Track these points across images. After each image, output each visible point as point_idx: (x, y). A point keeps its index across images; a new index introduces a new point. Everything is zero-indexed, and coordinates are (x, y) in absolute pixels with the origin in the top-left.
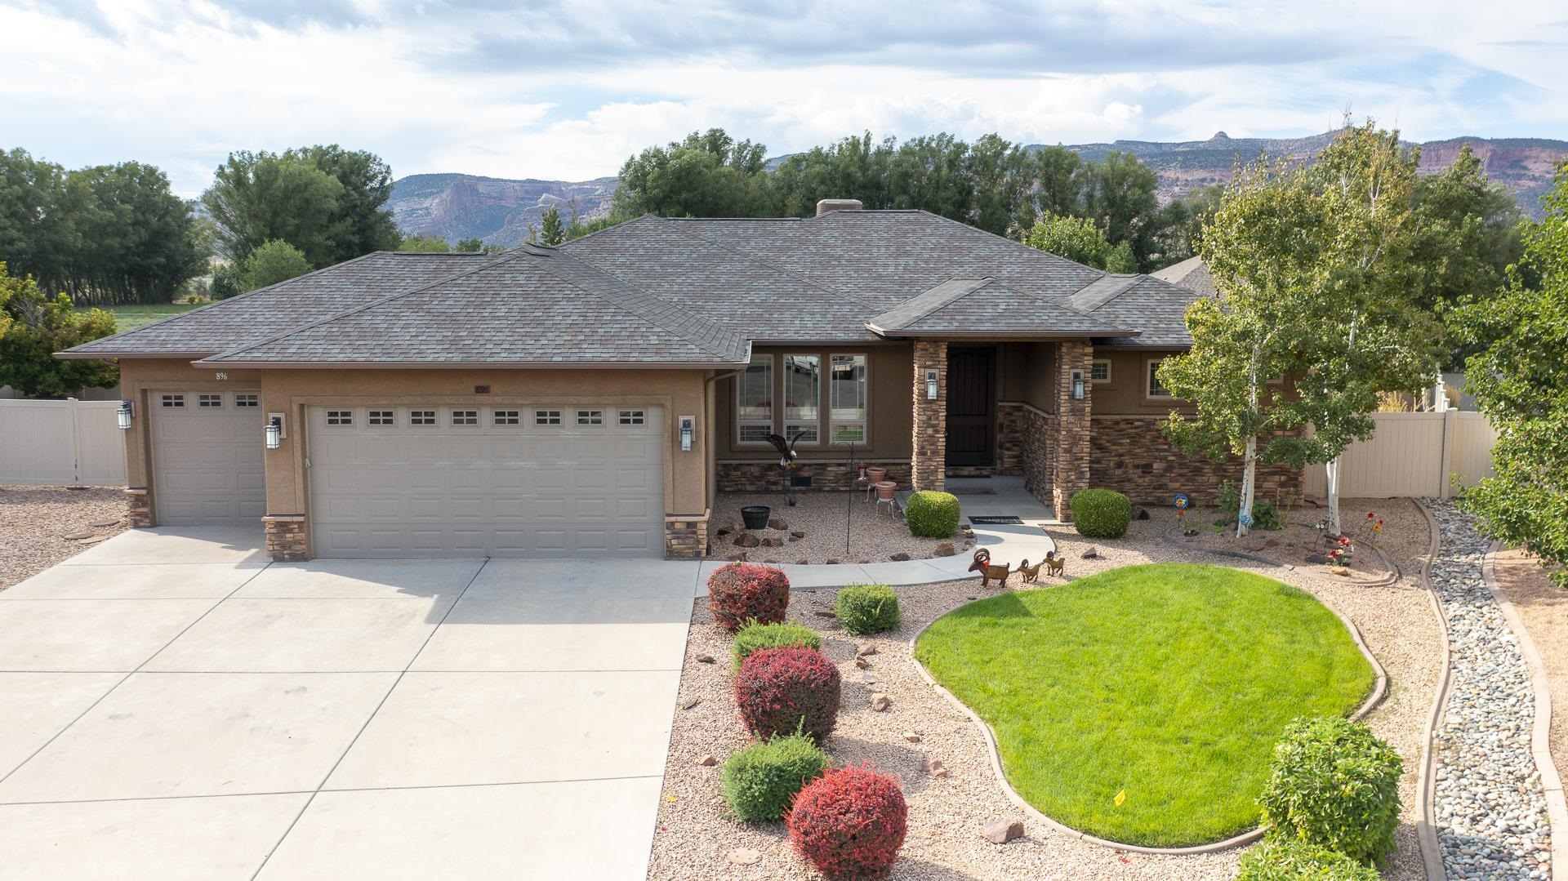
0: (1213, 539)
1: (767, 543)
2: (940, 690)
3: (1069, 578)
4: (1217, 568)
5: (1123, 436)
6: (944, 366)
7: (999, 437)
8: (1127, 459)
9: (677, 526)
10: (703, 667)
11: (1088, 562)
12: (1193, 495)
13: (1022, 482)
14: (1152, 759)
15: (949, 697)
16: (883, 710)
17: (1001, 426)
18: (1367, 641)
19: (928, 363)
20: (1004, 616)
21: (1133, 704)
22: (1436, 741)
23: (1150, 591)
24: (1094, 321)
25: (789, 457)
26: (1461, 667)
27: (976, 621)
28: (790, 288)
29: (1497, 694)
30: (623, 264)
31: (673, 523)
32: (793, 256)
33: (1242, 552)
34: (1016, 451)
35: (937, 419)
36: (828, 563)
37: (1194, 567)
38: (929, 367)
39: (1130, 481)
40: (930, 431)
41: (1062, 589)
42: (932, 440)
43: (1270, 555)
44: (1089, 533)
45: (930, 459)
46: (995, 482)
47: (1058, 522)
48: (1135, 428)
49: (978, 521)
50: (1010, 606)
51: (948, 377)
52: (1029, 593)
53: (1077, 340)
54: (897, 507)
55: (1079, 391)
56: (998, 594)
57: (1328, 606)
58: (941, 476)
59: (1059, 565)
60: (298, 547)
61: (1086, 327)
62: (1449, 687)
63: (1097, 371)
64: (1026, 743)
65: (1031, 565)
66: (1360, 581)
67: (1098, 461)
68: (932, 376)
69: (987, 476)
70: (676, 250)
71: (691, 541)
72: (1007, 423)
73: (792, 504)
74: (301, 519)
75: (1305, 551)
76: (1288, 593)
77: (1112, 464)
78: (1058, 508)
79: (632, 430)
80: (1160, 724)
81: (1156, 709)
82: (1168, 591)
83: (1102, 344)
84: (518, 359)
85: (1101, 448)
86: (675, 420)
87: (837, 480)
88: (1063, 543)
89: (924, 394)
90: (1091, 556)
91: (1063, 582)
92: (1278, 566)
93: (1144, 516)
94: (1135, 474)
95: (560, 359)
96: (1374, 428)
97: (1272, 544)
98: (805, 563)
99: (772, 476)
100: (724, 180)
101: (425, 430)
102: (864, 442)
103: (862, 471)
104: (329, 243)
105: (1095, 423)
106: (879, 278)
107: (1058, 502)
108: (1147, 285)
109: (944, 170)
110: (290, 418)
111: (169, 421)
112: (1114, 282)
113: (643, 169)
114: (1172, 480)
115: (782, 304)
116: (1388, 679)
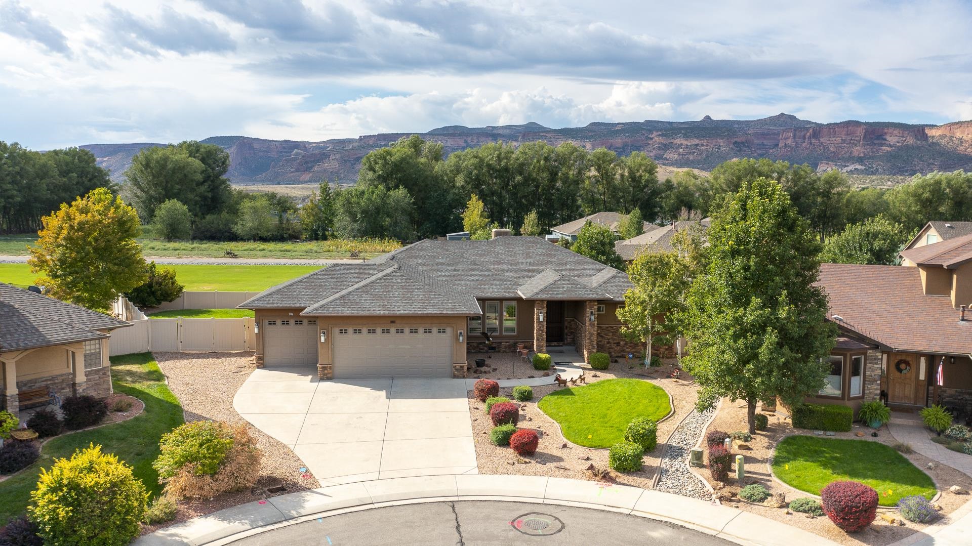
0: (638, 370)
1: (485, 372)
2: (545, 416)
3: (586, 383)
4: (634, 380)
5: (609, 332)
6: (545, 309)
7: (566, 331)
8: (610, 340)
10: (476, 410)
11: (594, 378)
12: (635, 353)
13: (574, 348)
15: (548, 417)
16: (530, 420)
17: (567, 327)
18: (674, 402)
19: (540, 308)
20: (564, 395)
23: (612, 387)
24: (597, 294)
25: (489, 340)
27: (556, 396)
28: (487, 274)
31: (456, 366)
32: (486, 258)
33: (647, 375)
34: (572, 336)
35: (543, 328)
36: (507, 379)
37: (628, 379)
38: (540, 310)
39: (612, 348)
40: (541, 332)
41: (584, 387)
42: (541, 335)
43: (655, 375)
44: (595, 368)
45: (541, 342)
46: (564, 348)
47: (586, 364)
49: (557, 364)
50: (568, 392)
51: (547, 313)
52: (573, 388)
53: (592, 301)
54: (528, 358)
55: (593, 318)
56: (563, 388)
57: (666, 392)
58: (544, 348)
59: (584, 379)
60: (329, 375)
61: (594, 296)
63: (599, 309)
64: (569, 428)
65: (574, 379)
66: (681, 384)
67: (601, 341)
68: (541, 313)
69: (561, 346)
70: (441, 256)
71: (461, 372)
73: (490, 357)
74: (331, 366)
75: (665, 374)
76: (655, 387)
77: (605, 343)
78: (586, 359)
79: (442, 335)
80: (606, 423)
81: (606, 420)
82: (618, 387)
83: (600, 301)
84: (407, 313)
85: (601, 337)
86: (457, 332)
87: (506, 347)
88: (586, 372)
89: (538, 319)
90: (595, 376)
91: (585, 385)
92: (656, 379)
93: (616, 361)
94: (614, 346)
95: (422, 313)
97: (657, 371)
98: (500, 379)
99: (481, 347)
100: (421, 166)
101: (371, 335)
102: (516, 334)
103: (515, 345)
104: (197, 198)
105: (599, 328)
106: (520, 268)
107: (586, 357)
108: (619, 275)
109: (542, 162)
110: (328, 331)
111: (270, 330)
112: (609, 272)
113: (375, 160)
114: (627, 348)
115: (485, 281)
116: (675, 412)
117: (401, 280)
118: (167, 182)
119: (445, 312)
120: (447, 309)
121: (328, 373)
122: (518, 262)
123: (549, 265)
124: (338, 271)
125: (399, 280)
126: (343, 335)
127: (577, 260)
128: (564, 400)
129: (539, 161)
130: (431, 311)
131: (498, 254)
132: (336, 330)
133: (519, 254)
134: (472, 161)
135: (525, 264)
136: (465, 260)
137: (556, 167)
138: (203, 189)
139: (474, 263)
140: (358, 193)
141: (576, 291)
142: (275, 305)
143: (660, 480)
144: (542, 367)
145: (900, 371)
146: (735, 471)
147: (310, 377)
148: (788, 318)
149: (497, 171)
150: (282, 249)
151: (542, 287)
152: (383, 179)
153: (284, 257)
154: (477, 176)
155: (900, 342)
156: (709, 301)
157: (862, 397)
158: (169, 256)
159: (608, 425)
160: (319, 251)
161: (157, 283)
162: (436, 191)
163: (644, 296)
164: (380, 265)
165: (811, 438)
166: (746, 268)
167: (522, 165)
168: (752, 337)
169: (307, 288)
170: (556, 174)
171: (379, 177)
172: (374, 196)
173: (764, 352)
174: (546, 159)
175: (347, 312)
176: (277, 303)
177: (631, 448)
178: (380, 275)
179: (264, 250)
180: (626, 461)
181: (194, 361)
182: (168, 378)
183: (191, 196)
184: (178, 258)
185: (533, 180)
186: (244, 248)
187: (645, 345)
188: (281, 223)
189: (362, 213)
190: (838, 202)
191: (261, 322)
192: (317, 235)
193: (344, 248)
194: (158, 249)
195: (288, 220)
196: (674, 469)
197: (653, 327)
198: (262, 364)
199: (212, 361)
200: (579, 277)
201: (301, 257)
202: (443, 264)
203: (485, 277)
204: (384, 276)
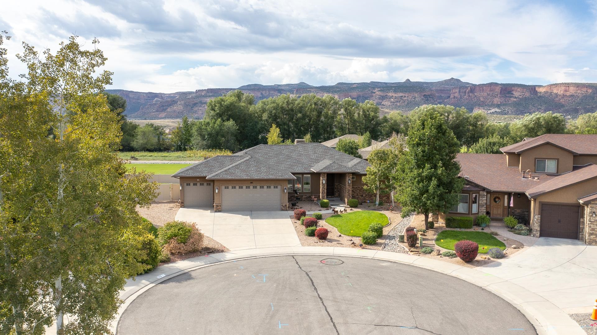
0: (373, 208)
1: (297, 209)
4: (371, 211)
5: (358, 190)
6: (326, 178)
7: (335, 190)
8: (358, 194)
10: (296, 223)
12: (371, 200)
13: (340, 199)
15: (330, 225)
18: (390, 220)
19: (323, 177)
20: (337, 217)
23: (360, 214)
24: (352, 170)
27: (333, 218)
28: (295, 161)
31: (283, 205)
32: (293, 154)
33: (377, 209)
34: (338, 193)
35: (325, 187)
36: (308, 211)
37: (368, 211)
39: (359, 198)
40: (324, 189)
42: (324, 191)
44: (351, 207)
45: (324, 194)
46: (335, 199)
47: (346, 205)
48: (359, 188)
49: (332, 205)
50: (339, 216)
51: (327, 180)
52: (341, 214)
53: (349, 173)
54: (318, 202)
55: (350, 182)
56: (337, 214)
57: (387, 216)
58: (326, 197)
59: (346, 211)
60: (219, 209)
61: (350, 171)
63: (353, 178)
64: (341, 229)
65: (341, 211)
67: (353, 194)
68: (324, 179)
69: (333, 198)
71: (286, 208)
72: (337, 187)
73: (298, 202)
74: (221, 205)
75: (386, 209)
76: (381, 214)
77: (356, 195)
79: (276, 189)
81: (358, 226)
82: (363, 214)
83: (353, 174)
84: (259, 178)
85: (354, 192)
86: (283, 187)
87: (305, 198)
88: (347, 208)
89: (322, 182)
90: (351, 210)
91: (347, 213)
92: (382, 211)
93: (361, 204)
94: (360, 197)
95: (266, 178)
97: (382, 208)
98: (305, 210)
100: (242, 108)
101: (241, 189)
103: (310, 196)
105: (353, 187)
106: (311, 159)
107: (346, 202)
109: (313, 106)
110: (219, 187)
111: (188, 188)
112: (357, 160)
113: (215, 104)
114: (367, 198)
115: (294, 165)
116: (391, 223)
119: (278, 177)
122: (310, 156)
123: (326, 157)
125: (253, 163)
126: (227, 189)
127: (340, 155)
128: (338, 219)
129: (311, 105)
130: (271, 177)
131: (300, 151)
132: (223, 187)
133: (310, 152)
134: (272, 105)
135: (313, 157)
136: (283, 154)
137: (321, 109)
139: (288, 156)
140: (205, 123)
141: (341, 169)
143: (385, 247)
144: (325, 206)
145: (496, 202)
146: (418, 244)
147: (210, 210)
148: (442, 174)
149: (287, 111)
151: (325, 166)
152: (220, 115)
153: (165, 160)
154: (275, 113)
155: (494, 187)
156: (407, 166)
157: (478, 213)
159: (360, 228)
160: (184, 156)
162: (251, 122)
163: (376, 170)
164: (241, 156)
165: (454, 231)
166: (423, 151)
167: (301, 107)
168: (426, 182)
169: (205, 167)
170: (321, 113)
171: (217, 114)
172: (216, 125)
173: (431, 189)
174: (315, 104)
175: (229, 177)
177: (371, 234)
178: (242, 160)
180: (370, 239)
185: (308, 116)
186: (140, 155)
187: (375, 196)
189: (208, 135)
190: (481, 129)
191: (183, 184)
192: (180, 148)
193: (199, 155)
195: (163, 139)
196: (391, 243)
197: (379, 186)
198: (183, 205)
200: (342, 163)
202: (272, 156)
203: (294, 163)
204: (245, 161)
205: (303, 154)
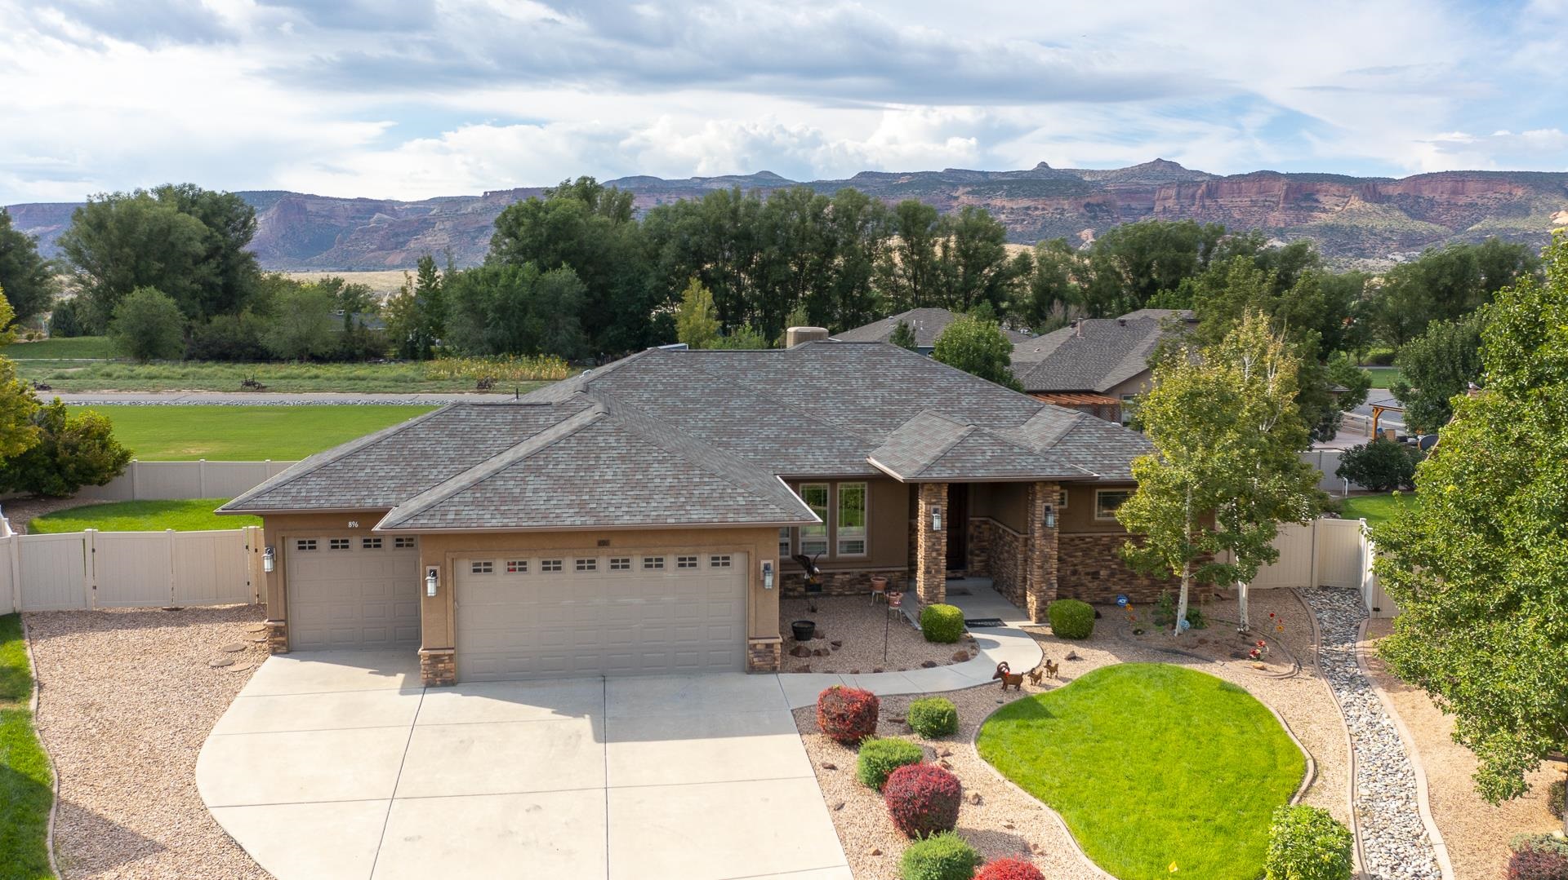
0: (1157, 637)
1: (818, 653)
2: (1009, 785)
3: (1064, 680)
4: (1170, 665)
5: (1076, 551)
6: (945, 502)
7: (970, 546)
8: (1080, 568)
9: (758, 647)
10: (831, 774)
11: (1071, 663)
12: (1131, 595)
14: (1176, 833)
15: (1019, 790)
16: (978, 803)
17: (972, 538)
19: (934, 501)
20: (1031, 718)
21: (1149, 791)
22: (1356, 810)
23: (1128, 691)
24: (1062, 467)
25: (811, 572)
26: (1361, 748)
27: (1014, 723)
28: (795, 422)
29: (1389, 770)
30: (648, 400)
31: (755, 645)
32: (787, 388)
33: (1182, 650)
34: (983, 557)
35: (940, 544)
36: (875, 672)
38: (934, 504)
40: (934, 554)
41: (1061, 689)
42: (935, 561)
43: (1203, 651)
44: (1065, 636)
45: (935, 577)
47: (1032, 623)
48: (1087, 543)
49: (973, 624)
50: (1036, 709)
51: (949, 512)
52: (1042, 696)
53: (1048, 482)
56: (1017, 698)
57: (1260, 700)
58: (943, 590)
60: (448, 675)
61: (1056, 472)
62: (1356, 766)
66: (1274, 674)
67: (1063, 574)
68: (936, 511)
69: (961, 578)
70: (690, 385)
71: (769, 658)
72: (976, 534)
73: (814, 611)
74: (452, 652)
75: (1229, 648)
77: (1068, 572)
78: (1033, 613)
79: (722, 571)
80: (1172, 806)
81: (1166, 793)
82: (1141, 690)
83: (1065, 484)
84: (640, 522)
85: (1066, 565)
86: (757, 564)
87: (843, 585)
88: (1046, 646)
89: (928, 525)
90: (1072, 658)
91: (1062, 685)
92: (1212, 662)
95: (673, 521)
96: (1278, 555)
97: (1202, 642)
98: (857, 672)
100: (599, 230)
101: (552, 575)
102: (864, 554)
103: (865, 578)
104: (196, 286)
105: (1061, 544)
106: (863, 410)
107: (1032, 607)
108: (1087, 422)
109: (809, 223)
110: (443, 569)
111: (302, 563)
114: (1116, 584)
115: (794, 440)
116: (1314, 761)
117: (618, 441)
118: (138, 257)
119: (731, 518)
120: (737, 511)
121: (447, 671)
122: (857, 396)
123: (925, 402)
124: (463, 420)
125: (612, 440)
126: (484, 577)
128: (1035, 734)
129: (803, 220)
130: (698, 515)
131: (812, 378)
132: (465, 566)
133: (856, 378)
135: (872, 401)
136: (743, 392)
138: (204, 270)
139: (764, 398)
140: (488, 276)
141: (1014, 461)
142: (313, 505)
144: (942, 634)
147: (401, 677)
149: (732, 237)
150: (351, 375)
152: (532, 251)
153: (354, 390)
154: (698, 245)
158: (136, 390)
160: (418, 378)
161: (66, 446)
162: (625, 273)
164: (562, 405)
167: (774, 227)
169: (391, 460)
171: (525, 248)
172: (518, 282)
175: (492, 522)
176: (318, 498)
178: (564, 428)
179: (317, 377)
181: (121, 634)
182: (41, 687)
183: (184, 282)
184: (152, 393)
186: (280, 374)
188: (350, 331)
189: (496, 310)
191: (279, 542)
192: (414, 350)
193: (465, 371)
194: (119, 377)
195: (362, 325)
198: (283, 644)
199: (165, 632)
201: (384, 390)
202: (698, 401)
203: (792, 429)
204: (576, 431)
205: (826, 390)
